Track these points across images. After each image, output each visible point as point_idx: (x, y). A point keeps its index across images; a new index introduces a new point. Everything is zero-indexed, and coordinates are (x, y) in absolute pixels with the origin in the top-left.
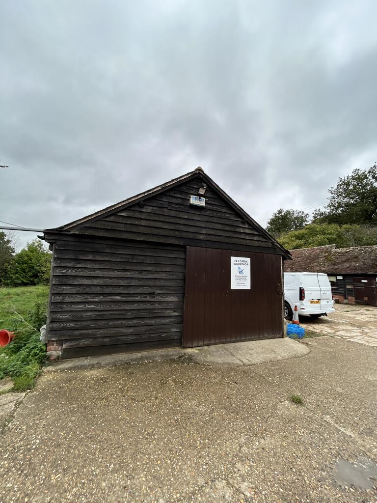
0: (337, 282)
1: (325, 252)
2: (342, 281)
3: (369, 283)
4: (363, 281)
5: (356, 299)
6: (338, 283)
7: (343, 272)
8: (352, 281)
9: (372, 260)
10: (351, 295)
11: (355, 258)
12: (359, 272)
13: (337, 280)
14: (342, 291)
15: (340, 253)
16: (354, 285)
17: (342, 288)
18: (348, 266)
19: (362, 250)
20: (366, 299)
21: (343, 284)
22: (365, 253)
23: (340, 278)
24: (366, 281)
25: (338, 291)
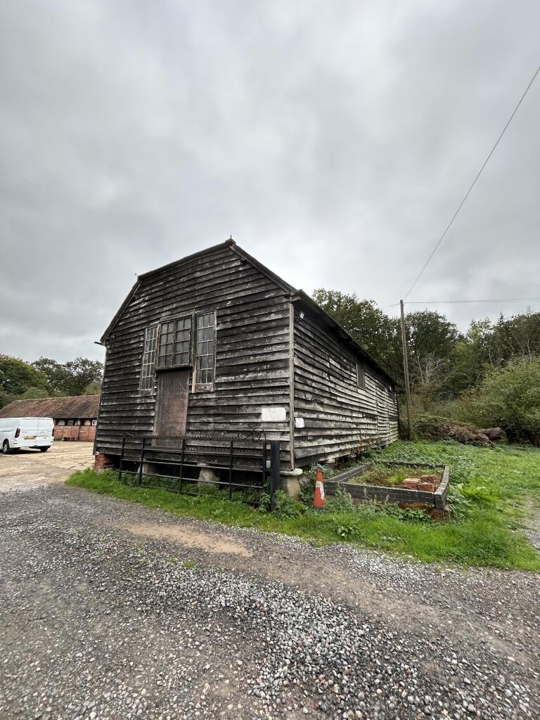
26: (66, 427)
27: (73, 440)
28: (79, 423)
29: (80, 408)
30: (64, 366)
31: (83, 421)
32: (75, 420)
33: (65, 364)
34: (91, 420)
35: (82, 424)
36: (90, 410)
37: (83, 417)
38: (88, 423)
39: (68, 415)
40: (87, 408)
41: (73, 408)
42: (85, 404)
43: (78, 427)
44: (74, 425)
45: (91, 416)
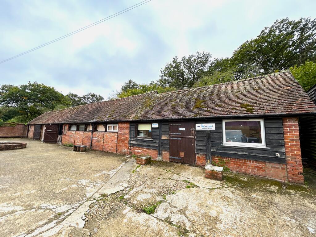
0: (152, 132)
1: (146, 98)
2: (158, 131)
3: (187, 132)
4: (180, 129)
5: (171, 155)
6: (154, 133)
7: (160, 118)
8: (168, 130)
9: (190, 102)
10: (166, 150)
11: (172, 102)
12: (177, 116)
13: (152, 128)
14: (156, 144)
15: (159, 98)
16: (170, 135)
17: (157, 139)
18: (166, 110)
19: (180, 94)
20: (182, 154)
21: (158, 134)
22: (183, 96)
23: (155, 125)
24: (183, 129)
25: (151, 144)
26: (78, 132)
27: (85, 150)
28: (91, 128)
29: (91, 112)
30: (82, 98)
31: (96, 125)
32: (87, 125)
33: (82, 96)
34: (105, 124)
35: (95, 129)
36: (102, 114)
37: (95, 121)
38: (101, 128)
39: (80, 119)
40: (99, 112)
41: (85, 113)
42: (96, 109)
43: (90, 133)
44: (85, 130)
45: (105, 120)
